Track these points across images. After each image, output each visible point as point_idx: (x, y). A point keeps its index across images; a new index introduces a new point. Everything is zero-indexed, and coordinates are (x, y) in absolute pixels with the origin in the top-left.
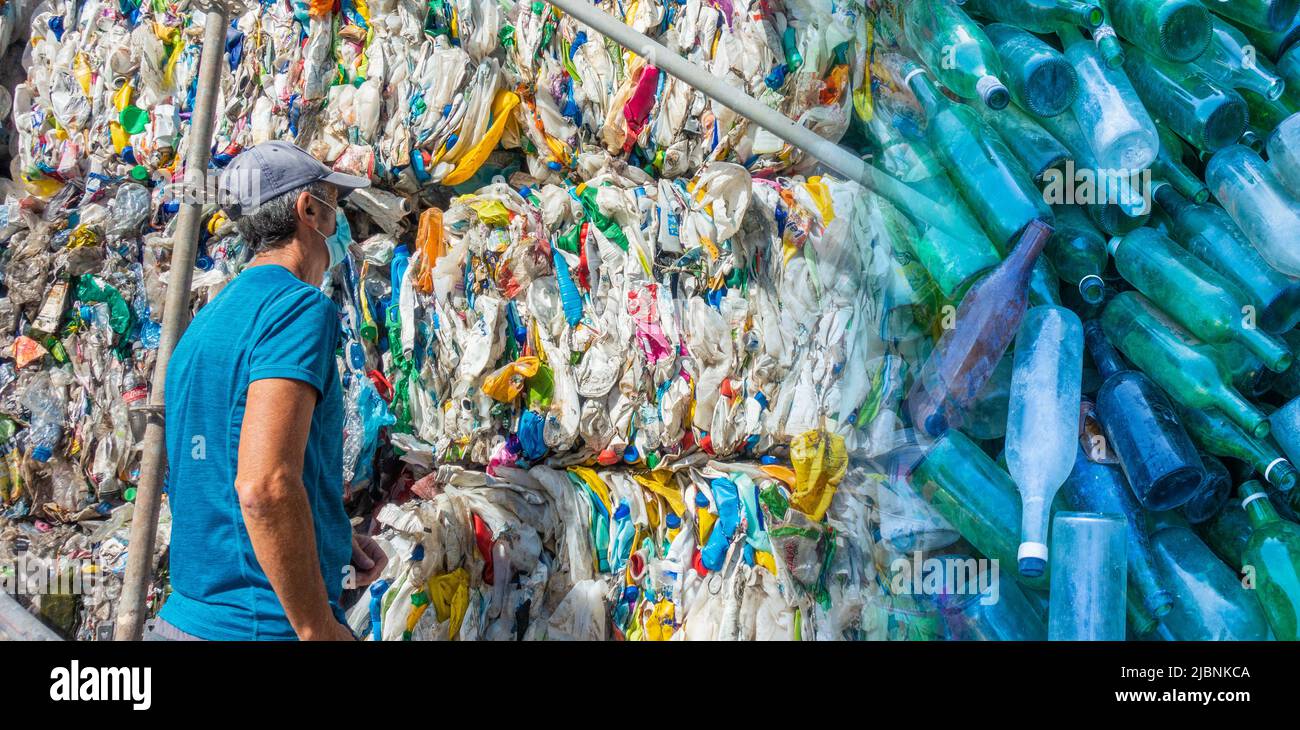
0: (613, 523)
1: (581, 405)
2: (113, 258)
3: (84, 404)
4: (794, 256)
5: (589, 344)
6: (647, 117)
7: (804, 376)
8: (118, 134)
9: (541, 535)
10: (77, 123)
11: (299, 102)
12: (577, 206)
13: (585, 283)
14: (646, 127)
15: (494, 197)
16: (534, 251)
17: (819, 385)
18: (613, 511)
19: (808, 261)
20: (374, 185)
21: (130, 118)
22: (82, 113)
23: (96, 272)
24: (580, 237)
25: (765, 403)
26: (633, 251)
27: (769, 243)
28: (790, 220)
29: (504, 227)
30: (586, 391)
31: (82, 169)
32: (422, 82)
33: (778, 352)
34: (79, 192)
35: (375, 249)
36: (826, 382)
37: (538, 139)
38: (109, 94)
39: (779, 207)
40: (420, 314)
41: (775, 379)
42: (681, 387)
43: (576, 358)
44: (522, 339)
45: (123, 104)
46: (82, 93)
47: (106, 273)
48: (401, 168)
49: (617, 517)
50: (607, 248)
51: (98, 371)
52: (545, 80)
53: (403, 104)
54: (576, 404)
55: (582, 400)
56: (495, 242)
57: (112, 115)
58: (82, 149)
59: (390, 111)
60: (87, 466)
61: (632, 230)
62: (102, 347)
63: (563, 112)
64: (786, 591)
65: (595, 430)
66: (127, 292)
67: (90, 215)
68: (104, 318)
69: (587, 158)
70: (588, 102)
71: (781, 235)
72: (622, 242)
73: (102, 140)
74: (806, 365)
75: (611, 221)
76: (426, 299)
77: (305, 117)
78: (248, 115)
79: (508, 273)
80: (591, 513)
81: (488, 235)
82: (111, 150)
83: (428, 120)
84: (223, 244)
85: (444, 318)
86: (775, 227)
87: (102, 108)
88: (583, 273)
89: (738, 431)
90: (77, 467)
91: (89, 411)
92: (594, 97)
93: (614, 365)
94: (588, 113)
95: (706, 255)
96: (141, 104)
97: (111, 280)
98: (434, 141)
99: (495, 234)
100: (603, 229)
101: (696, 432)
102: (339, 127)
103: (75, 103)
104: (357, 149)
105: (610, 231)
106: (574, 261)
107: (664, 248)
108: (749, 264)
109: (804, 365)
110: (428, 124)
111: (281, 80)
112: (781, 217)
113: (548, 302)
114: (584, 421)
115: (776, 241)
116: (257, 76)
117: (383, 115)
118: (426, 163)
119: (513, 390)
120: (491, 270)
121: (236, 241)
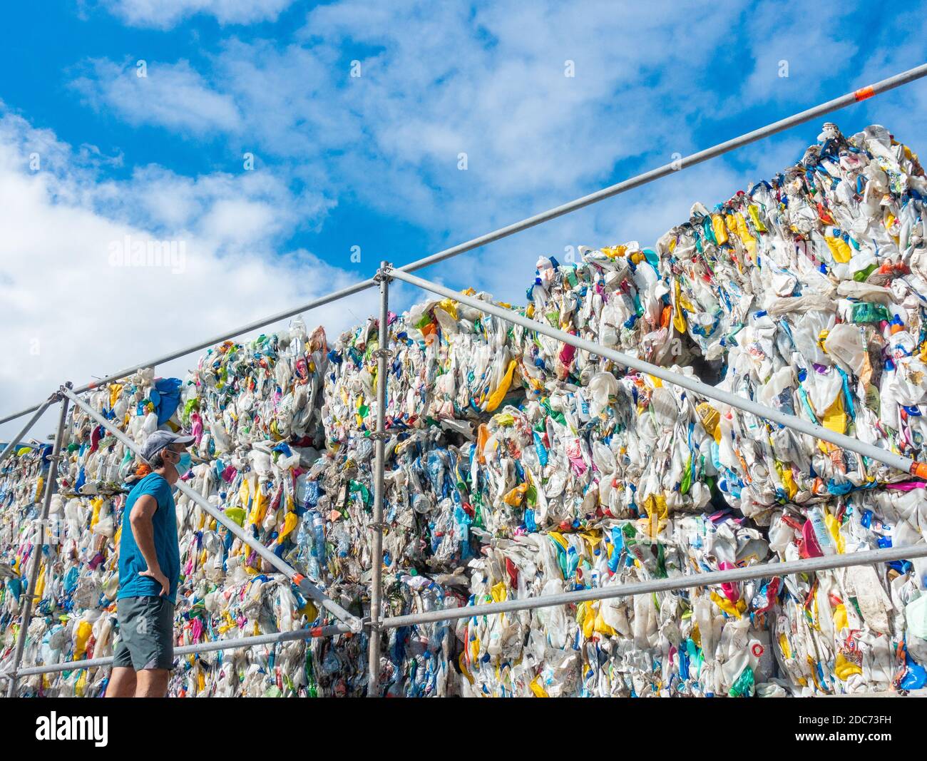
0: (568, 555)
1: (548, 503)
2: (361, 471)
3: (357, 534)
4: (643, 412)
5: (551, 474)
6: (573, 358)
7: (652, 471)
8: (358, 418)
9: (536, 564)
10: (344, 418)
11: (424, 388)
12: (542, 409)
13: (548, 445)
14: (572, 363)
15: (507, 414)
16: (524, 434)
17: (659, 476)
18: (567, 550)
19: (650, 413)
20: (456, 418)
21: (363, 410)
22: (345, 413)
23: (355, 479)
24: (544, 424)
25: (634, 488)
26: (568, 424)
27: (630, 408)
28: (640, 394)
29: (511, 426)
30: (549, 495)
31: (347, 437)
32: (472, 366)
33: (637, 461)
34: (346, 447)
35: (465, 449)
36: (662, 473)
37: (528, 380)
38: (354, 402)
39: (634, 388)
40: (480, 473)
41: (638, 476)
42: (593, 487)
43: (544, 481)
44: (522, 476)
45: (360, 405)
46: (344, 404)
47: (359, 478)
48: (466, 408)
49: (569, 551)
50: (556, 426)
51: (360, 520)
52: (528, 351)
53: (465, 378)
54: (545, 502)
55: (548, 500)
56: (508, 433)
57: (356, 411)
58: (346, 428)
59: (460, 383)
60: (360, 560)
61: (568, 416)
62: (361, 510)
63: (536, 365)
64: (647, 576)
65: (557, 513)
66: (367, 485)
67: (351, 455)
68: (360, 497)
69: (550, 385)
70: (546, 356)
71: (636, 402)
72: (563, 422)
73: (353, 422)
74: (653, 465)
75: (558, 413)
76: (483, 467)
77: (427, 394)
78: (405, 398)
79: (514, 447)
80: (557, 551)
81: (505, 431)
82: (357, 426)
83: (475, 383)
84: (402, 458)
85: (490, 473)
86: (632, 399)
87: (352, 409)
88: (546, 439)
89: (623, 503)
90: (357, 559)
91: (359, 536)
92: (549, 353)
93: (562, 482)
94: (547, 362)
95: (601, 420)
96: (366, 404)
97: (361, 481)
98: (480, 392)
99: (508, 429)
100: (554, 418)
101: (603, 508)
102: (439, 395)
103: (342, 409)
104: (447, 403)
105: (558, 418)
106: (542, 435)
107: (583, 421)
108: (624, 420)
109: (652, 465)
110: (476, 385)
111: (417, 379)
112: (635, 394)
113: (532, 457)
114: (549, 510)
115: (633, 406)
116: (407, 380)
117: (457, 385)
118: (477, 403)
119: (519, 500)
120: (507, 448)
121: (406, 455)
